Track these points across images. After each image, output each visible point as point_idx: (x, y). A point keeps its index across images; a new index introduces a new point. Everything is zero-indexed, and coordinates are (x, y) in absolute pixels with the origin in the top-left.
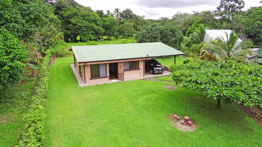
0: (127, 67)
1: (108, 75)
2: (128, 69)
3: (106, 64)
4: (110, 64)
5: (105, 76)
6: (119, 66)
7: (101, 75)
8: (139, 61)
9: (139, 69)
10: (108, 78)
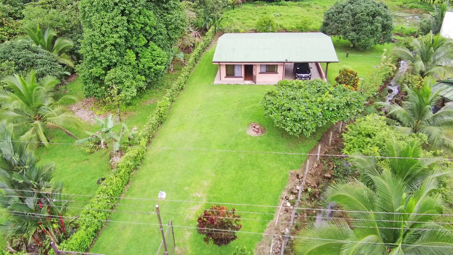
0: (264, 69)
1: (243, 75)
2: (265, 71)
3: (241, 65)
4: (245, 65)
5: (240, 76)
6: (254, 68)
7: (236, 75)
8: (277, 65)
9: (277, 73)
10: (243, 79)
